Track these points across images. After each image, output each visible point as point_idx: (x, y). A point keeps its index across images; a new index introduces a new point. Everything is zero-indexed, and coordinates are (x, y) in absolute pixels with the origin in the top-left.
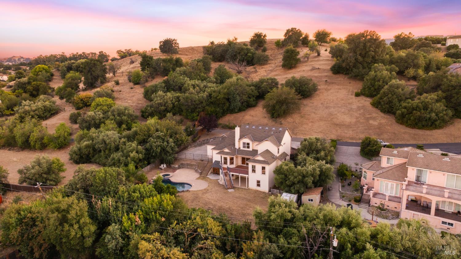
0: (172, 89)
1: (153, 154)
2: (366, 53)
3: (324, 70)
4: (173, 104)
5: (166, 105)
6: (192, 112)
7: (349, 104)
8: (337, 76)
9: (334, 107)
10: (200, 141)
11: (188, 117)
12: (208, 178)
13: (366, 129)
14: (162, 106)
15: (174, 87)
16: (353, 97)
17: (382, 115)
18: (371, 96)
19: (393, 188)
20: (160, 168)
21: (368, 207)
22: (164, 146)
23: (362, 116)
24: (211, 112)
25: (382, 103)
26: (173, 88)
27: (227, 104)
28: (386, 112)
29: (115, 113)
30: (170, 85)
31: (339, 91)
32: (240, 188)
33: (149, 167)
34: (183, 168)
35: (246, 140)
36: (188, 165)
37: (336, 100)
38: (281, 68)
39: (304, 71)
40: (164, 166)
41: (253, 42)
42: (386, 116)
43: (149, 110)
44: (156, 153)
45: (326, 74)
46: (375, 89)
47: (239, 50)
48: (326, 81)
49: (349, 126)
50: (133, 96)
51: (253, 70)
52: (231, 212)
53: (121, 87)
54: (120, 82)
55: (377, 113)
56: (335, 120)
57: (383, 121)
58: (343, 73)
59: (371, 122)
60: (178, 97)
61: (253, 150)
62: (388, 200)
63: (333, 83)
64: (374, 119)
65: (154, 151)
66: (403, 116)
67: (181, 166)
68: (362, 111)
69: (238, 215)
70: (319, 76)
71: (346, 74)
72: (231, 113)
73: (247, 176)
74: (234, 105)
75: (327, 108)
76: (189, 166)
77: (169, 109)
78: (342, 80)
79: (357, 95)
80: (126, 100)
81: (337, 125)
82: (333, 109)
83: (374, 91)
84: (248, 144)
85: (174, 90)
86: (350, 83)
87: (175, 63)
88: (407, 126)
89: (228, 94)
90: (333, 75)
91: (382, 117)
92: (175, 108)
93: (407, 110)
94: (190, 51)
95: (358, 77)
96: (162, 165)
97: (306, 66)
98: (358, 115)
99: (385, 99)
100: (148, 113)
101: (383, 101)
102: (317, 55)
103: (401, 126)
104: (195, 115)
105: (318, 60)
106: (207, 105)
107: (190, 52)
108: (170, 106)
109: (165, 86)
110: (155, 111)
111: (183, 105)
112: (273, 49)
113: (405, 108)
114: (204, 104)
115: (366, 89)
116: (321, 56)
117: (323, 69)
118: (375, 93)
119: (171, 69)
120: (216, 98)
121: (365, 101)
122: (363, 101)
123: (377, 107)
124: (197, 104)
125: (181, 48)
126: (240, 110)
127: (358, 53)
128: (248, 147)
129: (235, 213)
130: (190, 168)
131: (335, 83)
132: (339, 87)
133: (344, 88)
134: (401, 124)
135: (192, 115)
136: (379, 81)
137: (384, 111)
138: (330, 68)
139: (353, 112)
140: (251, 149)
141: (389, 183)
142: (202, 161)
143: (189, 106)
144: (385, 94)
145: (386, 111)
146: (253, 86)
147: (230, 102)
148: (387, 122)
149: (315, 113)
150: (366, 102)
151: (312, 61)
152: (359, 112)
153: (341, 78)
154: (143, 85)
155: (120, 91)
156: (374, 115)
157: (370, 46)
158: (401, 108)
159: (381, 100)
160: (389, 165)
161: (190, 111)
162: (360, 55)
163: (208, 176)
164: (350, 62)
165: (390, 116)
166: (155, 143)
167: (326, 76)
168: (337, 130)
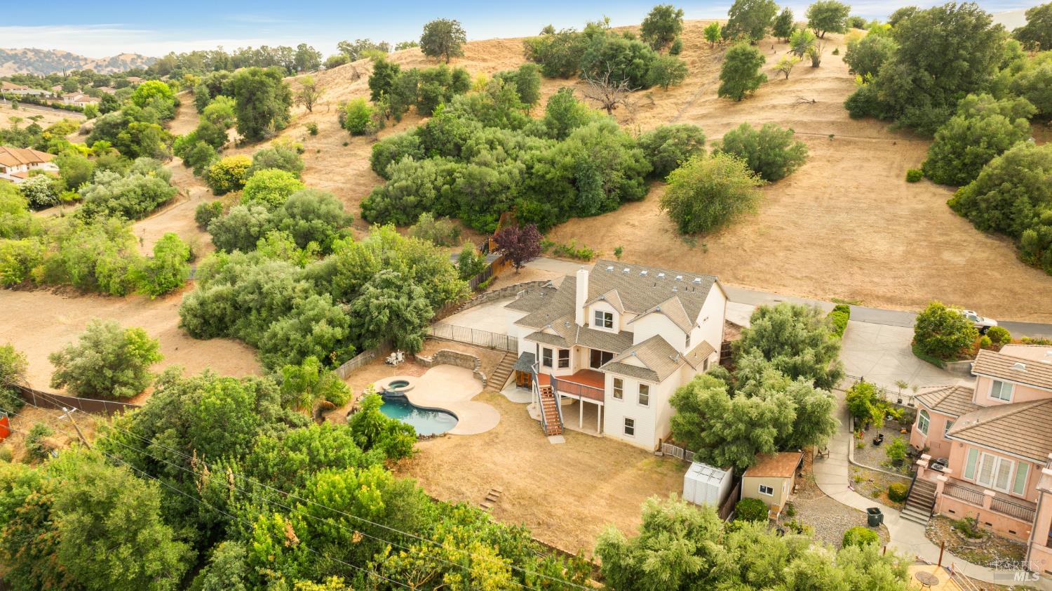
0: (437, 149)
1: (371, 328)
2: (945, 65)
3: (828, 106)
4: (437, 189)
5: (421, 192)
6: (483, 211)
7: (888, 201)
8: (863, 123)
9: (848, 210)
10: (494, 292)
11: (473, 225)
12: (503, 397)
13: (931, 276)
14: (409, 195)
15: (444, 144)
16: (902, 182)
17: (981, 236)
18: (951, 182)
19: (1008, 473)
20: (388, 363)
21: (927, 519)
22: (398, 307)
23: (922, 238)
24: (529, 211)
25: (983, 205)
26: (440, 146)
27: (571, 194)
28: (991, 230)
29: (296, 211)
30: (434, 139)
31: (865, 164)
32: (582, 434)
33: (360, 358)
34: (444, 363)
36: (457, 356)
37: (855, 190)
38: (716, 96)
39: (774, 107)
40: (397, 357)
41: (649, 28)
42: (989, 241)
43: (378, 204)
44: (377, 325)
45: (832, 118)
46: (965, 165)
47: (612, 49)
48: (832, 136)
49: (885, 265)
50: (348, 164)
51: (646, 101)
52: (549, 509)
53: (322, 140)
54: (320, 127)
55: (966, 232)
56: (847, 246)
57: (982, 255)
58: (876, 117)
59: (947, 255)
60: (450, 173)
61: (621, 332)
62: (991, 508)
63: (849, 143)
64: (956, 247)
65: (372, 318)
66: (1041, 244)
67: (439, 359)
68: (923, 223)
69: (567, 517)
70: (812, 122)
71: (885, 119)
72: (579, 217)
73: (600, 403)
74: (587, 196)
75: (829, 210)
77: (427, 202)
78: (875, 134)
79: (912, 179)
80: (331, 175)
81: (854, 260)
82: (844, 215)
83: (960, 170)
84: (609, 316)
85: (443, 153)
86: (895, 144)
87: (451, 83)
89: (576, 168)
90: (850, 120)
91: (977, 243)
92: (442, 199)
94: (493, 50)
95: (919, 130)
96: (393, 354)
97: (780, 93)
98: (913, 236)
99: (992, 193)
100: (377, 211)
101: (987, 201)
102: (811, 64)
103: (1033, 272)
104: (489, 218)
105: (813, 79)
106: (521, 194)
107: (494, 53)
108: (428, 195)
109: (421, 143)
110: (394, 207)
111: (460, 193)
112: (700, 48)
114: (514, 191)
115: (940, 164)
116: (822, 69)
117: (825, 103)
118: (963, 175)
119: (440, 98)
120: (543, 177)
121: (935, 195)
122: (926, 197)
123: (966, 215)
124: (495, 192)
125: (471, 44)
126: (604, 209)
127: (923, 64)
128: (610, 325)
129: (558, 512)
130: (462, 366)
131: (855, 143)
132: (865, 154)
133: (879, 158)
134: (1033, 265)
135: (482, 219)
136: (977, 142)
137: (986, 227)
138: (844, 103)
139: (899, 225)
140: (615, 330)
141: (996, 457)
142: (493, 348)
143: (474, 196)
144: (993, 183)
145: (990, 226)
146: (641, 145)
147: (578, 189)
148: (992, 257)
149: (795, 224)
150: (936, 199)
151: (796, 81)
152: (914, 226)
153: (871, 131)
154: (374, 137)
155: (319, 152)
156: (957, 236)
157: (960, 45)
158: (1037, 224)
159: (979, 198)
160: (999, 401)
161: (477, 208)
162: (930, 68)
163: (503, 392)
164: (900, 87)
165: (1001, 240)
166: (377, 298)
167: (833, 123)
168: (851, 274)
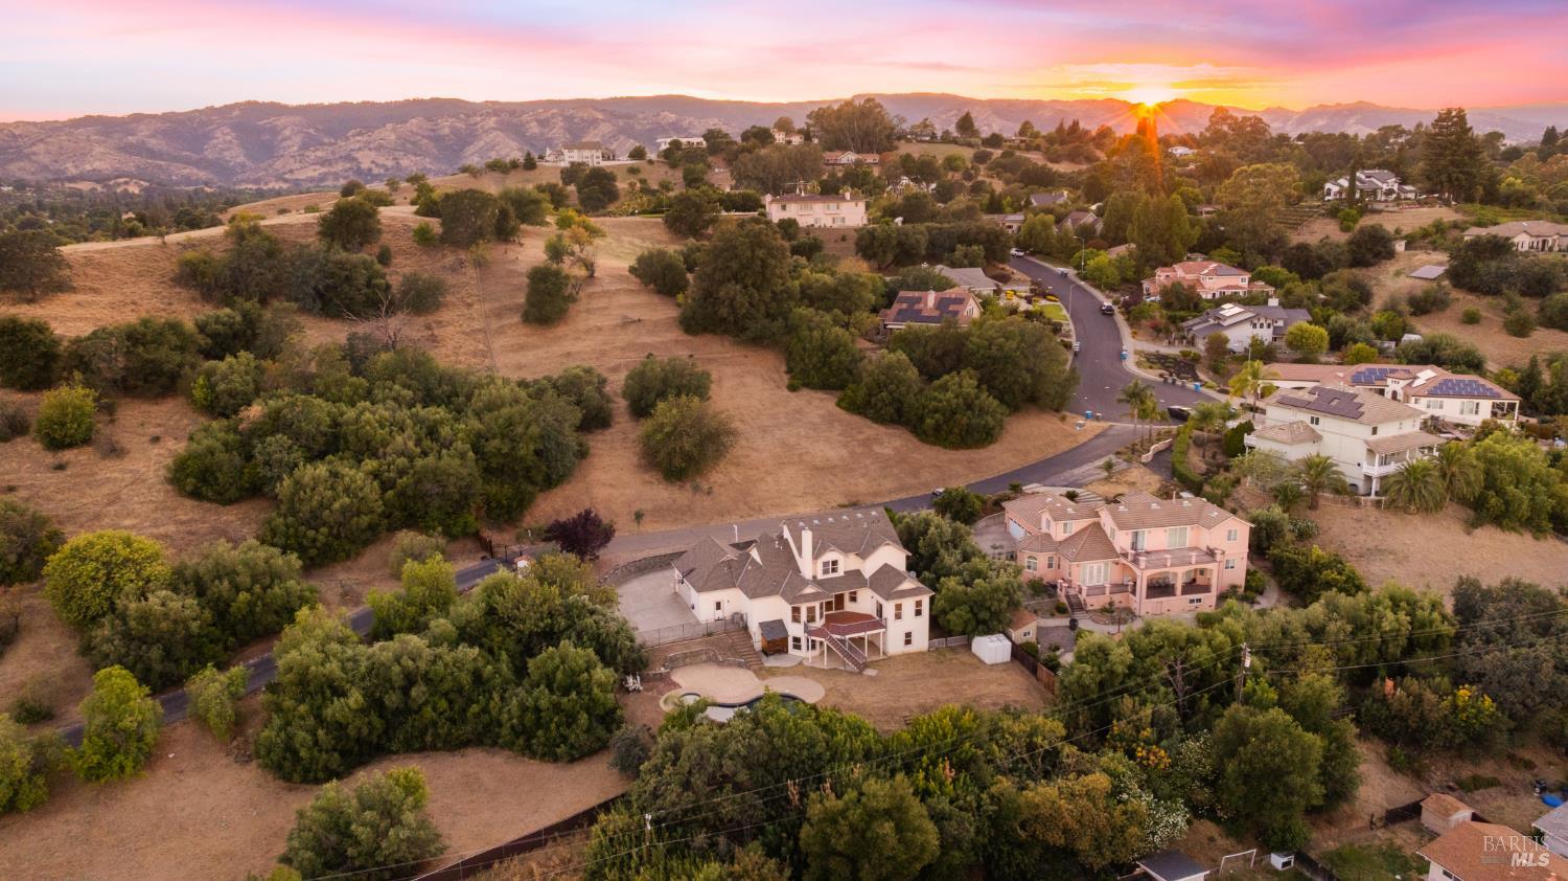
3: (655, 324)
4: (381, 499)
6: (455, 511)
7: (797, 412)
8: (703, 339)
9: (777, 427)
13: (883, 469)
14: (355, 516)
16: (787, 393)
17: (883, 429)
18: (824, 386)
21: (1089, 615)
23: (849, 439)
31: (744, 380)
35: (830, 556)
36: (685, 656)
37: (762, 407)
39: (599, 329)
40: (634, 681)
42: (891, 431)
45: (668, 335)
48: (691, 356)
49: (846, 468)
51: (424, 333)
56: (808, 459)
57: (898, 443)
58: (713, 332)
59: (877, 449)
61: (848, 574)
64: (877, 441)
66: (937, 428)
67: (669, 666)
68: (837, 426)
70: (656, 342)
72: (543, 490)
73: (881, 631)
75: (763, 430)
76: (688, 660)
79: (792, 388)
81: (823, 469)
82: (778, 432)
84: (835, 563)
88: (945, 447)
90: (690, 338)
93: (943, 415)
98: (841, 438)
101: (881, 400)
102: (587, 275)
103: (936, 448)
106: (483, 480)
112: (411, 253)
113: (936, 411)
116: (599, 279)
117: (649, 320)
121: (820, 399)
122: (816, 402)
123: (861, 414)
124: (468, 485)
128: (834, 570)
131: (714, 360)
132: (733, 370)
133: (748, 373)
134: (934, 444)
135: (461, 521)
136: (836, 352)
137: (879, 419)
139: (824, 431)
140: (840, 573)
141: (1095, 565)
143: (444, 496)
145: (886, 420)
148: (903, 443)
150: (824, 402)
151: (591, 296)
152: (835, 431)
153: (715, 345)
156: (869, 432)
160: (1067, 535)
163: (766, 665)
167: (677, 342)
168: (832, 482)
